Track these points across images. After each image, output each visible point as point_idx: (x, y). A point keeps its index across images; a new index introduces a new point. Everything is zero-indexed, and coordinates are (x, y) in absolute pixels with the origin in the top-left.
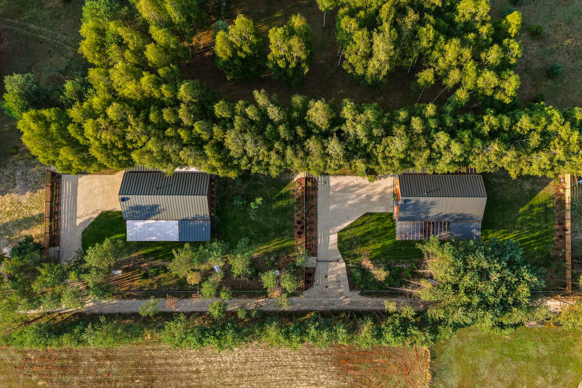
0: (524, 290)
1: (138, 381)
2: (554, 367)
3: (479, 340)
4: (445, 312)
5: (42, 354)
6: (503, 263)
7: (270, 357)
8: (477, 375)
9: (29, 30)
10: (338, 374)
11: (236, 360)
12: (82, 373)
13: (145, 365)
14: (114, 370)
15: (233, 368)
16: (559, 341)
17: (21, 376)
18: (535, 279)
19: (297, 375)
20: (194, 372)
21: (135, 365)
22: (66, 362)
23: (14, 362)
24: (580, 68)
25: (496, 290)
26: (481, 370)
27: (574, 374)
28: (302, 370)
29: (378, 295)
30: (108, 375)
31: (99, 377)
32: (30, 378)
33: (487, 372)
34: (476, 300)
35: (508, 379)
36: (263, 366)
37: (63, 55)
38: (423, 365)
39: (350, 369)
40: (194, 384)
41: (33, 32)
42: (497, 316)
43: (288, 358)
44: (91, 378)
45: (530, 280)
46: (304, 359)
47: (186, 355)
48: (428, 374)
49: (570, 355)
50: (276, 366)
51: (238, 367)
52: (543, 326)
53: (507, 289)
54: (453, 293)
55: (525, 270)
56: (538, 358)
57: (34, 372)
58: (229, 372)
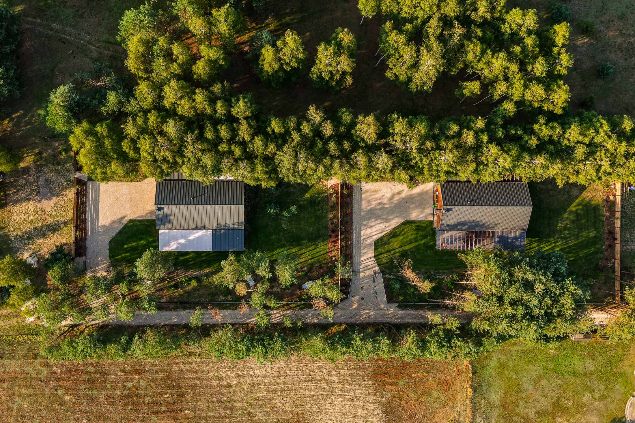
0: (568, 302)
1: (168, 395)
2: (601, 383)
3: (523, 354)
4: (489, 324)
5: (68, 368)
6: (548, 274)
7: (304, 371)
8: (520, 391)
9: (51, 29)
10: (375, 389)
11: (269, 374)
12: (109, 388)
13: (174, 379)
14: (143, 384)
15: (266, 382)
16: (607, 356)
17: (47, 391)
18: (580, 291)
19: (332, 389)
20: (225, 386)
21: (165, 380)
22: (93, 376)
23: (40, 376)
24: (634, 66)
25: (540, 301)
26: (524, 386)
27: (622, 390)
28: (337, 385)
29: (416, 307)
30: (137, 389)
31: (127, 392)
32: (56, 393)
33: (531, 388)
34: (521, 311)
35: (552, 395)
36: (297, 381)
37: (86, 55)
38: (464, 380)
39: (388, 383)
40: (225, 399)
41: (56, 32)
42: (541, 328)
43: (322, 372)
44: (118, 392)
45: (575, 292)
46: (339, 374)
47: (217, 368)
48: (470, 390)
49: (619, 370)
50: (311, 380)
51: (271, 381)
52: (590, 339)
53: (551, 300)
54: (498, 305)
55: (570, 281)
56: (585, 373)
57: (60, 386)
58: (262, 387)
